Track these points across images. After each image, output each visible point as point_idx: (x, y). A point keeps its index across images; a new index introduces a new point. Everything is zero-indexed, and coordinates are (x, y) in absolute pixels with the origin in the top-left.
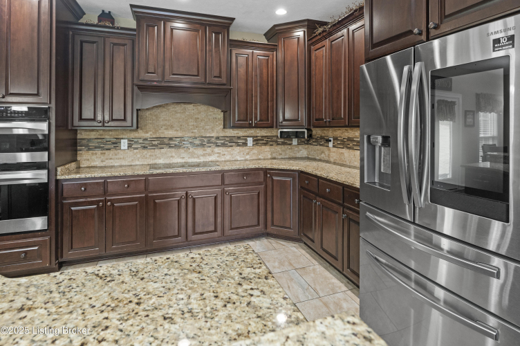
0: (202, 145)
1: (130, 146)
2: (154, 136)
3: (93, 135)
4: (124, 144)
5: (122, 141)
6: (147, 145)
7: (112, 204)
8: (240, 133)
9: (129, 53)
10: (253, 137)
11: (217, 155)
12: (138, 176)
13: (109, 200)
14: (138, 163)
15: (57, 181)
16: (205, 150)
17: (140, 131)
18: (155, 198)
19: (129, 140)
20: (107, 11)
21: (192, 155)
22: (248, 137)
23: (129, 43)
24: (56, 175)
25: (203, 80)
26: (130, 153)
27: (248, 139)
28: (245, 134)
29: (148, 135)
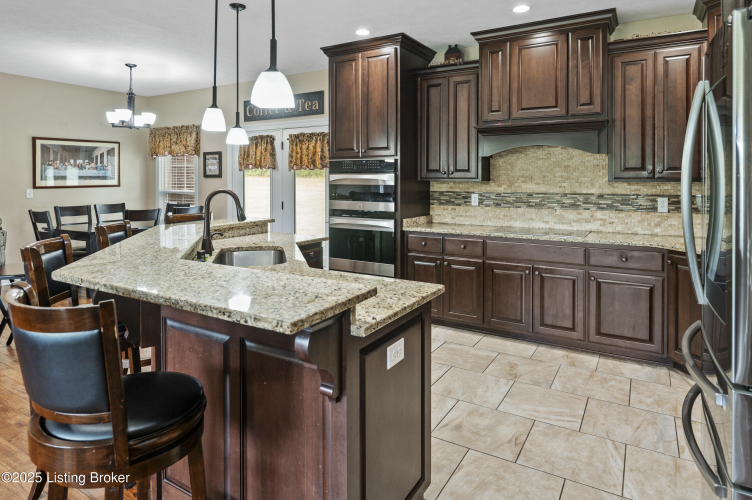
0: (574, 206)
1: (481, 202)
2: (509, 191)
3: (444, 187)
4: (475, 199)
5: (473, 195)
6: (500, 202)
7: (449, 265)
8: (645, 189)
9: (473, 90)
10: (670, 197)
11: (599, 222)
12: (474, 236)
13: (447, 260)
14: (490, 224)
15: (403, 232)
16: (581, 214)
17: (492, 183)
18: (493, 267)
19: (480, 195)
20: (453, 45)
21: (561, 220)
22: (660, 196)
23: (472, 78)
24: (402, 226)
25: (564, 112)
26: (481, 210)
27: (659, 199)
28: (653, 191)
29: (501, 190)
